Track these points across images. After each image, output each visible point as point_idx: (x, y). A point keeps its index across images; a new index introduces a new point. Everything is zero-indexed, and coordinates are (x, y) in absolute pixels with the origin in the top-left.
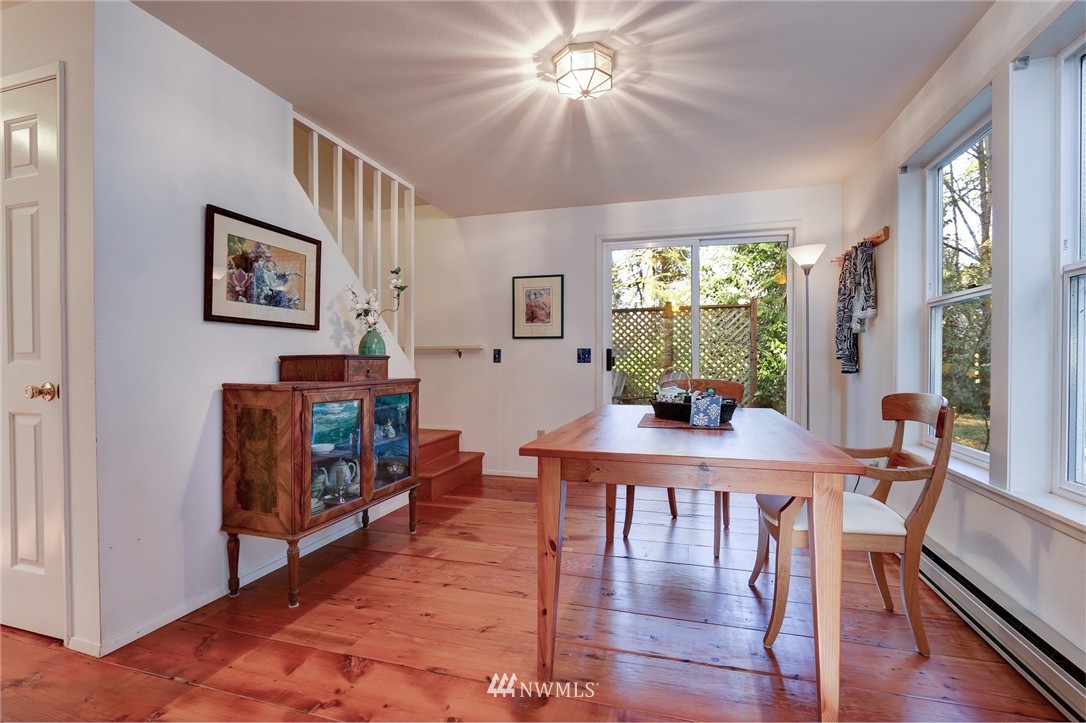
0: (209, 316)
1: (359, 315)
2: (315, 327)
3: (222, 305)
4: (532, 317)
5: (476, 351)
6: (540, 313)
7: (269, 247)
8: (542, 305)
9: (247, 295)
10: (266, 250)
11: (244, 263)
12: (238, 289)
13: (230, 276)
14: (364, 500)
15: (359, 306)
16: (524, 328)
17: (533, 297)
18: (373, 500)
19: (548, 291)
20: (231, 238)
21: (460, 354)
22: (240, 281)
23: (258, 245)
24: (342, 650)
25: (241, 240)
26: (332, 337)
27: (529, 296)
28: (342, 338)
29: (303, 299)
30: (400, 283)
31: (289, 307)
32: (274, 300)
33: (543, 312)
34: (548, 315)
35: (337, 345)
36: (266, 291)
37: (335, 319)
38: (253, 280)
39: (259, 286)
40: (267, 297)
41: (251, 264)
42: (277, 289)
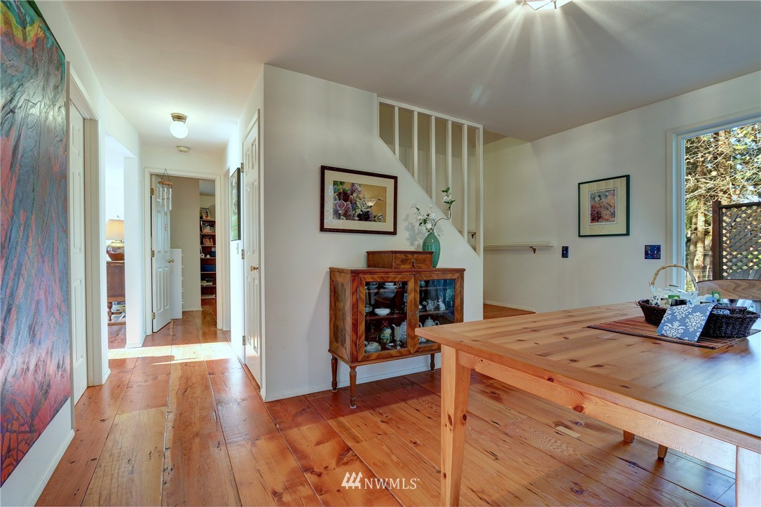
0: (322, 229)
1: (421, 223)
2: (394, 233)
3: (330, 221)
4: (596, 217)
5: (547, 248)
6: (604, 213)
7: (360, 185)
8: (606, 205)
9: (347, 216)
10: (358, 187)
11: (344, 196)
12: (340, 212)
13: (335, 205)
14: (409, 351)
15: (421, 217)
16: (588, 227)
17: (597, 199)
18: (417, 352)
19: (613, 192)
20: (335, 183)
21: (534, 250)
22: (341, 207)
23: (353, 184)
24: (350, 444)
25: (342, 183)
26: (408, 239)
27: (594, 199)
28: (416, 240)
29: (384, 216)
30: (449, 199)
31: (375, 221)
32: (365, 217)
33: (608, 212)
34: (613, 215)
35: (412, 244)
36: (358, 212)
37: (410, 226)
38: (350, 206)
39: (354, 209)
40: (359, 216)
41: (348, 197)
42: (366, 210)
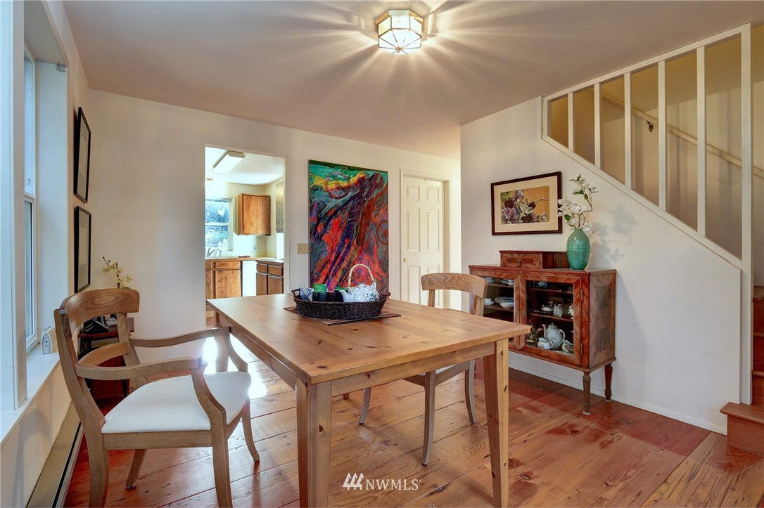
0: (494, 233)
2: (560, 231)
7: (523, 191)
9: (513, 220)
10: (521, 193)
11: (509, 204)
12: (507, 217)
13: (503, 213)
20: (503, 194)
22: (507, 213)
23: (517, 191)
25: (507, 193)
29: (548, 215)
31: (538, 221)
32: (528, 219)
36: (522, 215)
38: (515, 211)
39: (518, 213)
40: (523, 218)
41: (513, 203)
42: (529, 212)
